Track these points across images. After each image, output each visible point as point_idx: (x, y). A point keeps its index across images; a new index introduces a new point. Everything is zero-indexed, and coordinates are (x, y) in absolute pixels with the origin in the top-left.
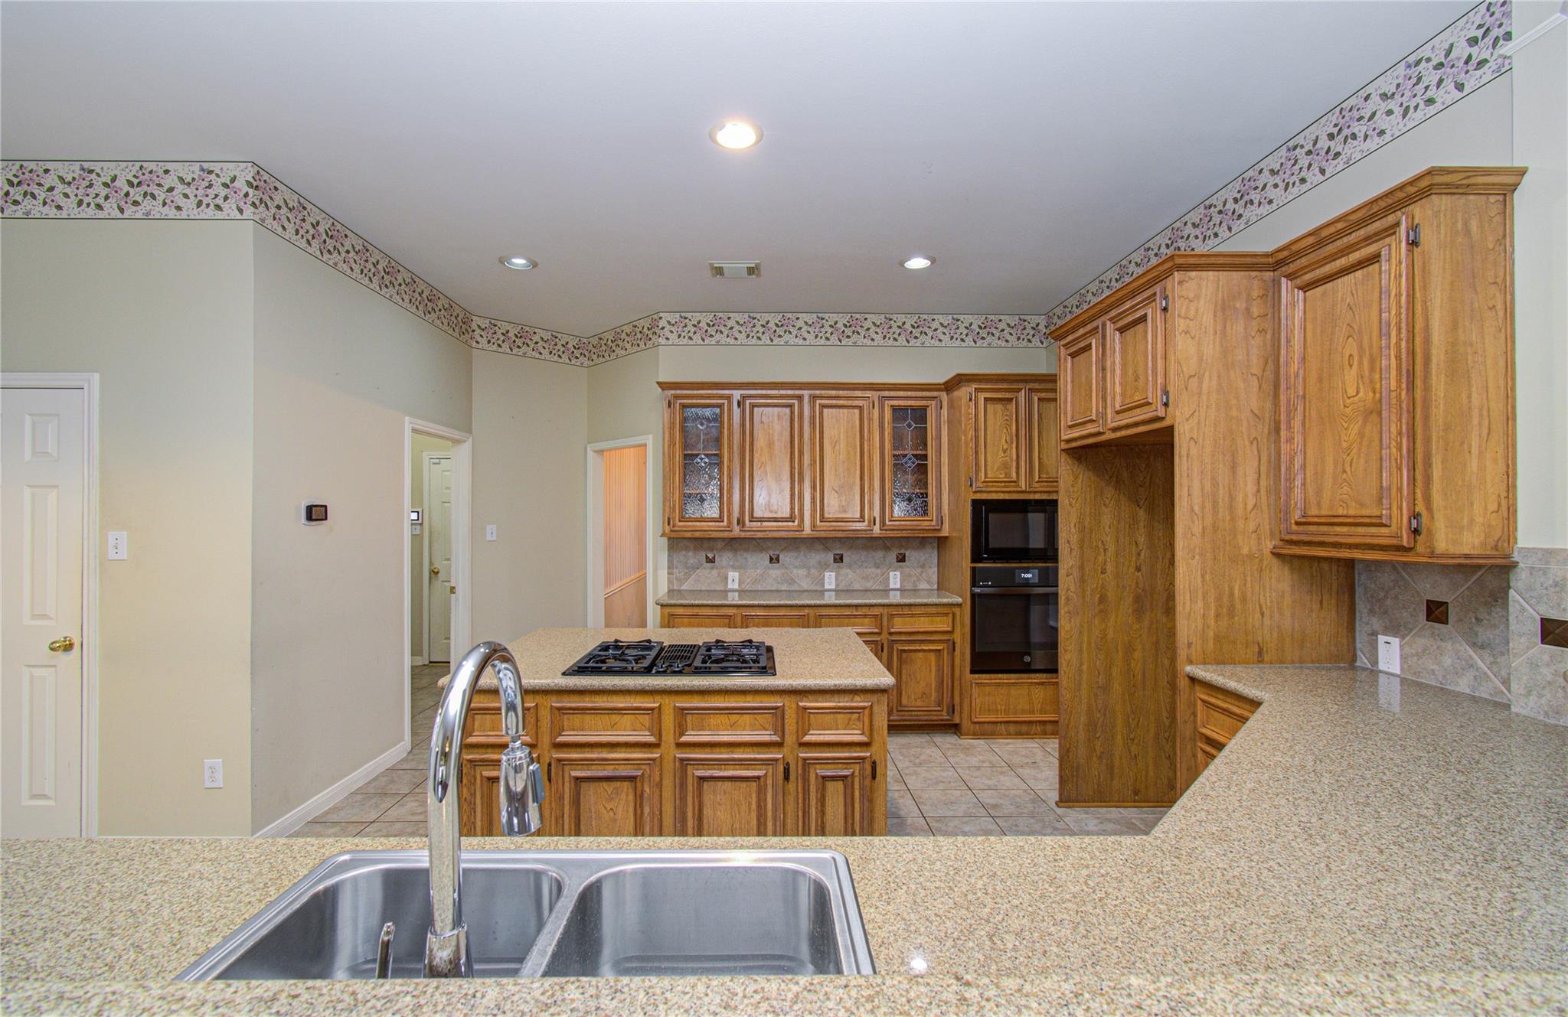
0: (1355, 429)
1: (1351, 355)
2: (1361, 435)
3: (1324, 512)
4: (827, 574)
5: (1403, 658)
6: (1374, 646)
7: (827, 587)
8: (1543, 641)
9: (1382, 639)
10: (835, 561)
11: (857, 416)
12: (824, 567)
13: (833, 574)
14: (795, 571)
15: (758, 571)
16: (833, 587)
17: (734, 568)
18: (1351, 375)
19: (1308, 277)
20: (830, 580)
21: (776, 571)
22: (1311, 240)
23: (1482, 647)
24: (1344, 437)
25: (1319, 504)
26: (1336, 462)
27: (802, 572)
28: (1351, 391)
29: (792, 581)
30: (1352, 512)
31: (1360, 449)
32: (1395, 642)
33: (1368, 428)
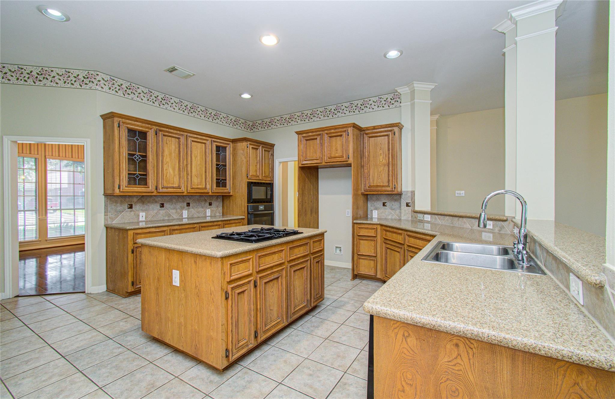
0: (382, 168)
1: (381, 153)
2: (383, 169)
3: (375, 185)
4: (184, 211)
5: (378, 214)
6: (372, 213)
7: (184, 217)
8: (407, 206)
9: (374, 211)
10: (187, 206)
11: (204, 147)
12: (182, 208)
13: (187, 211)
14: (171, 211)
15: (155, 211)
16: (186, 217)
17: (143, 211)
18: (381, 157)
19: (371, 135)
20: (185, 214)
21: (162, 211)
22: (372, 128)
23: (393, 210)
24: (379, 170)
25: (373, 183)
26: (377, 175)
27: (174, 211)
28: (381, 160)
29: (169, 215)
30: (381, 185)
31: (383, 172)
32: (376, 211)
33: (385, 168)
